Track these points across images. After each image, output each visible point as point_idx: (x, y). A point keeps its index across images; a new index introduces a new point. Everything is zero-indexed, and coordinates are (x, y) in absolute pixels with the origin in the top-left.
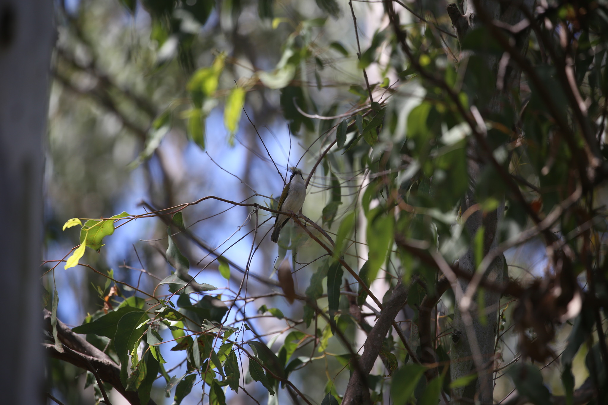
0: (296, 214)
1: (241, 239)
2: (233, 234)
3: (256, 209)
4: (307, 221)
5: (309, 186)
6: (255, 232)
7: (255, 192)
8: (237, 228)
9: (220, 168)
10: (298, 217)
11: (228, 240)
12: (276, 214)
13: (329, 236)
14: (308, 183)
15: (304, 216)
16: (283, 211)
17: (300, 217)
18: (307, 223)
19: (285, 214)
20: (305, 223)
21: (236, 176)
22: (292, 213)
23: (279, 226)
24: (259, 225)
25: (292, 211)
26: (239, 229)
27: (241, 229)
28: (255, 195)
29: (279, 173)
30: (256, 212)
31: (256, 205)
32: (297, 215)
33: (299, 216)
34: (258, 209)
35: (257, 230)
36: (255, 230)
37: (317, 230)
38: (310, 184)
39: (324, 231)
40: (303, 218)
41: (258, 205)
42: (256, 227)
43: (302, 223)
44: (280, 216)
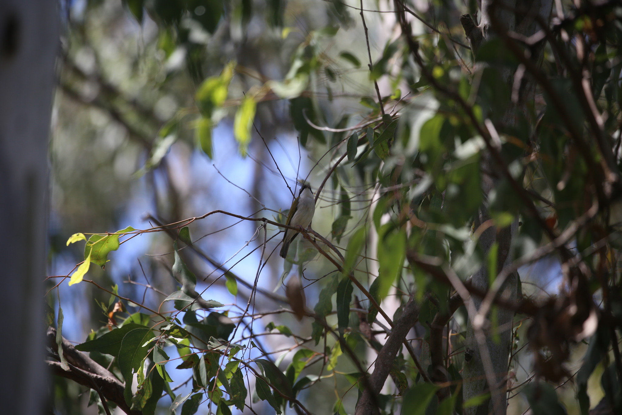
0: (306, 229)
1: (249, 254)
2: (240, 250)
3: (264, 223)
4: (317, 236)
5: (318, 200)
6: (263, 247)
7: (263, 206)
8: (245, 243)
10: (307, 232)
11: (236, 255)
12: (283, 229)
13: (339, 251)
14: (317, 197)
16: (292, 226)
17: (309, 232)
18: (316, 238)
19: (294, 229)
20: (315, 238)
21: (244, 190)
23: (287, 241)
24: (267, 240)
25: (301, 226)
27: (249, 245)
28: (263, 209)
29: (288, 186)
30: (265, 226)
31: (264, 220)
32: (306, 230)
34: (267, 224)
35: (265, 245)
36: (263, 246)
37: (326, 245)
38: (319, 198)
39: (333, 246)
40: (312, 233)
41: (266, 219)
42: (264, 242)
43: (311, 238)
44: (289, 231)
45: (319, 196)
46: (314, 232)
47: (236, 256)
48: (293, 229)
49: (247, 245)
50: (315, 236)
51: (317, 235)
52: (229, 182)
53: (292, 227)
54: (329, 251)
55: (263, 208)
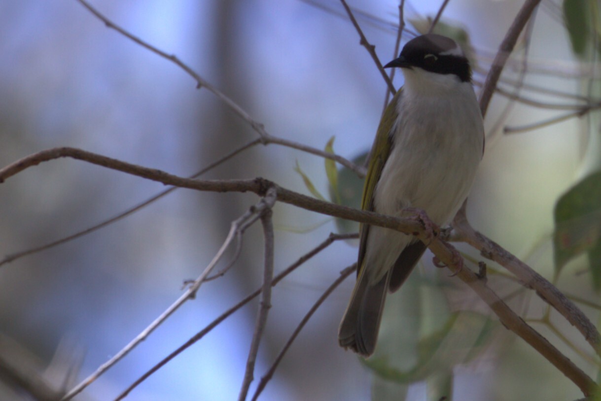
0: (445, 226)
1: (199, 336)
2: (162, 316)
3: (263, 201)
4: (491, 257)
5: (496, 98)
6: (260, 307)
7: (257, 127)
8: (182, 289)
9: (102, 24)
10: (448, 238)
11: (143, 339)
12: (356, 227)
13: (587, 321)
14: (491, 87)
15: (478, 235)
16: (381, 213)
17: (458, 239)
18: (491, 264)
19: (393, 224)
20: (483, 266)
21: (173, 58)
22: (421, 221)
24: (275, 274)
25: (424, 212)
26: (188, 292)
27: (198, 294)
28: (258, 141)
29: (364, 42)
30: (266, 215)
31: (262, 187)
32: (444, 231)
33: (453, 232)
34: (273, 205)
35: (267, 295)
36: (260, 298)
37: (534, 292)
38: (500, 91)
39: (560, 296)
40: (470, 243)
41: (271, 185)
42: (262, 282)
43: (466, 262)
44: (378, 234)
45: (500, 85)
46: (479, 239)
47: (142, 344)
48: (388, 226)
49: (192, 296)
50: (484, 253)
51: (495, 252)
52: (109, 24)
53: (384, 217)
54: (546, 321)
55: (257, 136)
